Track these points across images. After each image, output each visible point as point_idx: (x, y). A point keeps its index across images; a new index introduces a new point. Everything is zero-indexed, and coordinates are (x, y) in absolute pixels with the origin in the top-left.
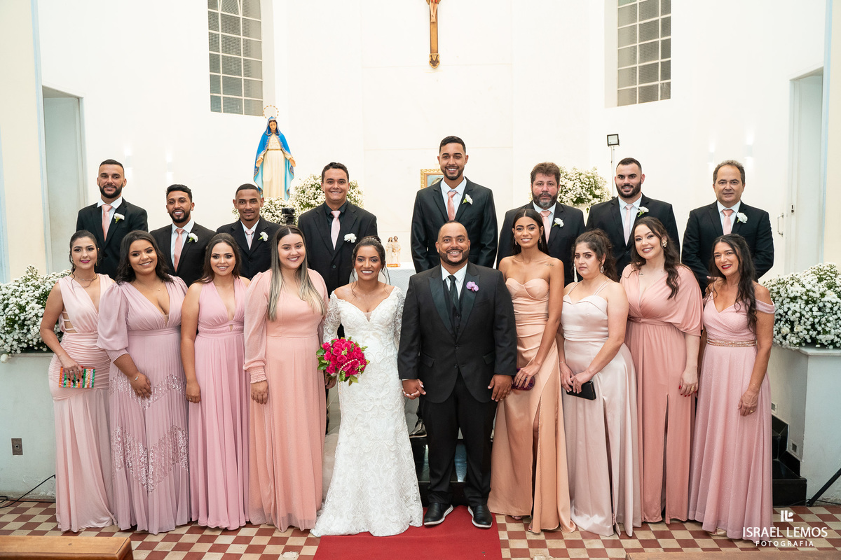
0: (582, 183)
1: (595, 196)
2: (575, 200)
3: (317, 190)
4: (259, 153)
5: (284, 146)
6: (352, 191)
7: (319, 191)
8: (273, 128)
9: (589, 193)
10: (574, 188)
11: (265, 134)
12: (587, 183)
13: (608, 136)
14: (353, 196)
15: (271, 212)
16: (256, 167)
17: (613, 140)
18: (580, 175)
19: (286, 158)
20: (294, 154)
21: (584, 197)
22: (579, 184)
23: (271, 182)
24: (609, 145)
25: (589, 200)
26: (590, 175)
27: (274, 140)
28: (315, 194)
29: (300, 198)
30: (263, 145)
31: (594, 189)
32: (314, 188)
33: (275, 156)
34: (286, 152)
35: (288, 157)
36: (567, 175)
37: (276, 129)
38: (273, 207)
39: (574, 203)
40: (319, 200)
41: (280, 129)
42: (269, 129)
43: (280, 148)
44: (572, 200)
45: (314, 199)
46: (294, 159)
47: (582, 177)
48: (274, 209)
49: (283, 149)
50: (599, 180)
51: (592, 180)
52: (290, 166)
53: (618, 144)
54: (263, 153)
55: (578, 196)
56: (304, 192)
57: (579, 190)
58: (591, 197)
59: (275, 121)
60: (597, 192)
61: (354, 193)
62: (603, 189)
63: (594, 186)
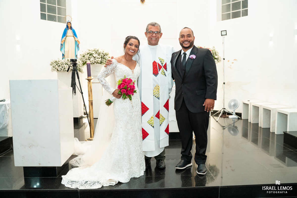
3: (90, 55)
4: (63, 37)
5: (75, 34)
6: (106, 56)
7: (91, 56)
8: (69, 26)
11: (65, 29)
13: (221, 31)
14: (106, 58)
15: (68, 65)
16: (61, 44)
17: (224, 33)
19: (75, 41)
20: (79, 38)
23: (68, 51)
24: (222, 35)
26: (212, 49)
27: (70, 32)
28: (89, 57)
29: (82, 59)
30: (65, 34)
31: (215, 55)
32: (89, 55)
33: (70, 39)
34: (76, 38)
35: (77, 40)
37: (71, 27)
38: (69, 62)
40: (91, 60)
41: (73, 27)
42: (67, 26)
43: (72, 35)
45: (89, 60)
46: (79, 41)
48: (70, 63)
49: (74, 36)
50: (216, 52)
52: (77, 44)
53: (226, 35)
54: (64, 38)
56: (84, 57)
59: (70, 23)
61: (107, 57)
62: (218, 56)
63: (214, 54)
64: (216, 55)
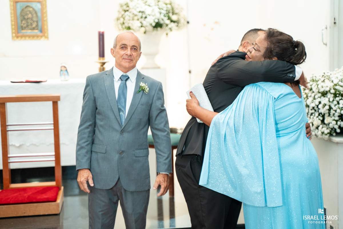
0: (160, 9)
1: (172, 21)
2: (154, 24)
9: (167, 18)
10: (153, 14)
12: (165, 9)
21: (162, 22)
25: (167, 25)
26: (167, 2)
36: (146, 2)
39: (154, 27)
44: (151, 24)
47: (159, 4)
51: (169, 6)
55: (157, 21)
57: (158, 15)
58: (168, 22)
60: (174, 18)
62: (179, 15)
63: (171, 11)
64: (173, 14)
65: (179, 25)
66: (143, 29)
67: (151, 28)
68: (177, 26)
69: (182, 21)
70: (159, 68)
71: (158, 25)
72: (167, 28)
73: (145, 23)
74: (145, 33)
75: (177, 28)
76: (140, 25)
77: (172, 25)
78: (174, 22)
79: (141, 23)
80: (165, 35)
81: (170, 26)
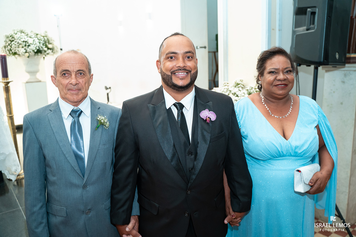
0: (39, 40)
1: (48, 49)
2: (36, 51)
9: (45, 46)
10: (34, 43)
12: (43, 40)
18: (37, 35)
21: (41, 49)
22: (37, 41)
25: (45, 51)
26: (43, 35)
31: (47, 44)
36: (27, 35)
39: (35, 53)
44: (34, 51)
47: (38, 36)
50: (50, 39)
51: (45, 38)
55: (38, 48)
57: (38, 44)
58: (46, 49)
60: (50, 46)
62: (53, 45)
63: (47, 42)
64: (49, 44)
65: (54, 51)
66: (27, 54)
67: (33, 53)
68: (52, 52)
69: (55, 48)
70: (40, 81)
71: (39, 52)
72: (46, 54)
73: (28, 50)
74: (28, 57)
75: (52, 53)
76: (25, 51)
77: (50, 51)
78: (50, 49)
79: (25, 49)
80: (42, 58)
81: (47, 52)
